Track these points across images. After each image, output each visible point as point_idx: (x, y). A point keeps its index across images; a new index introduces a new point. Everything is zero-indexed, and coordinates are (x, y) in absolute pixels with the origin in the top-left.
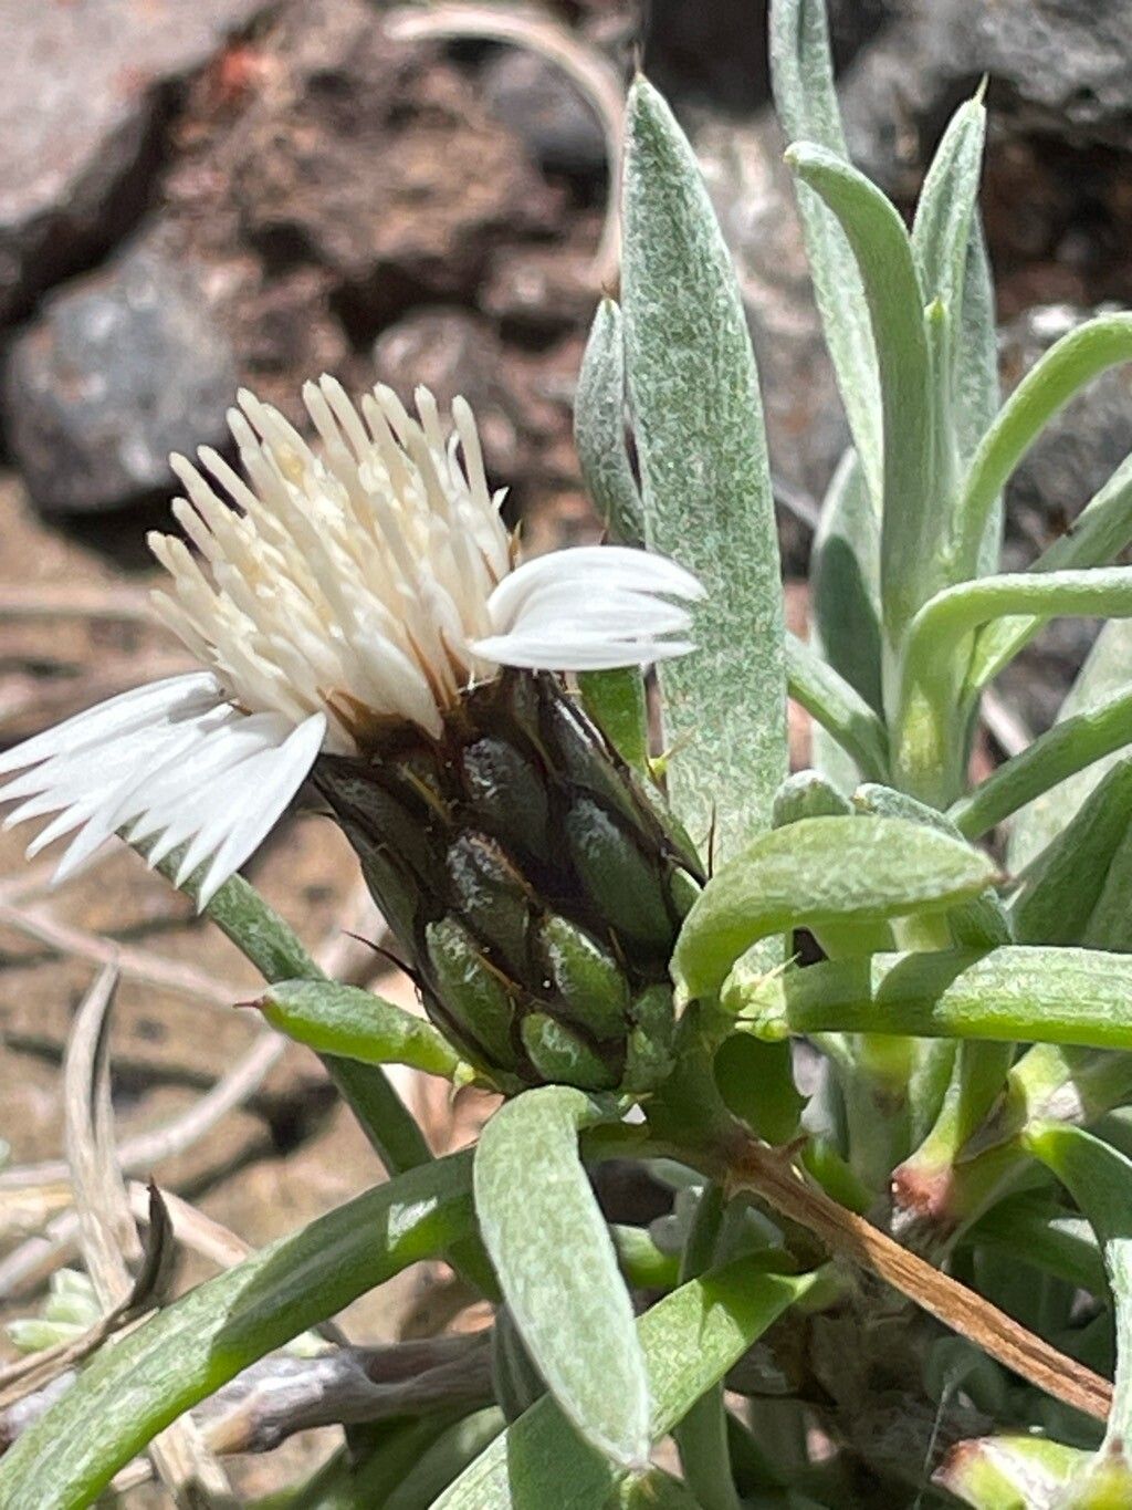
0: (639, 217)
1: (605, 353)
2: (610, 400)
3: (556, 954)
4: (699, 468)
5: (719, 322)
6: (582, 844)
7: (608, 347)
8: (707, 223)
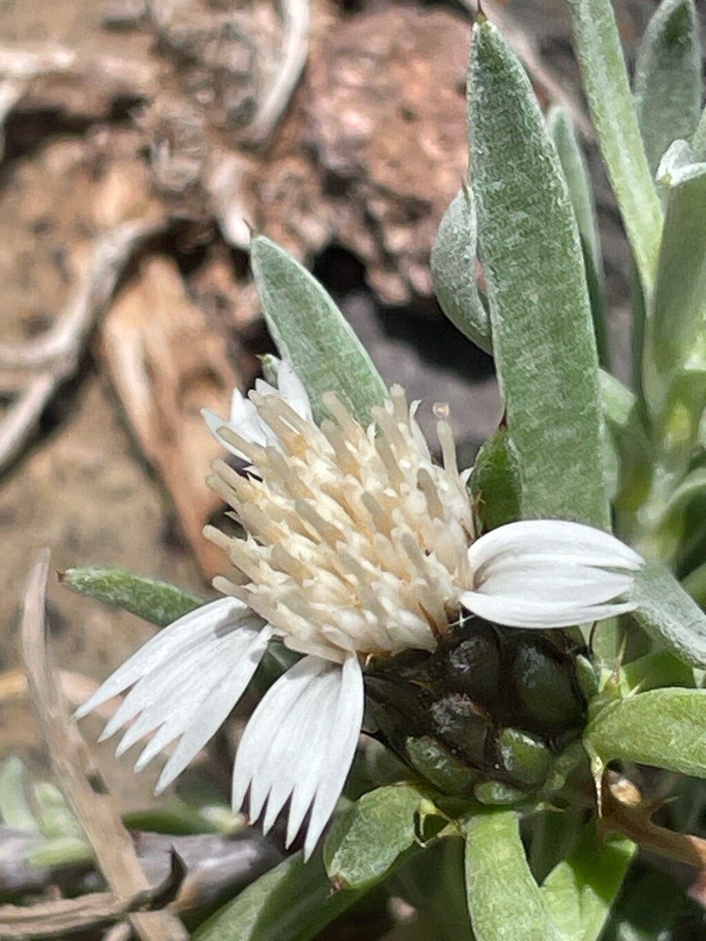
0: (482, 119)
1: (464, 226)
2: (466, 257)
3: (506, 753)
4: (535, 298)
5: (550, 199)
6: (524, 680)
7: (467, 223)
8: (538, 124)
